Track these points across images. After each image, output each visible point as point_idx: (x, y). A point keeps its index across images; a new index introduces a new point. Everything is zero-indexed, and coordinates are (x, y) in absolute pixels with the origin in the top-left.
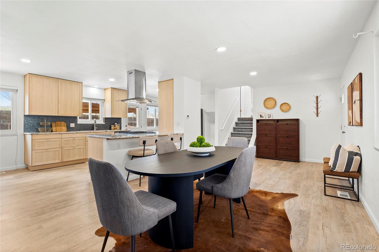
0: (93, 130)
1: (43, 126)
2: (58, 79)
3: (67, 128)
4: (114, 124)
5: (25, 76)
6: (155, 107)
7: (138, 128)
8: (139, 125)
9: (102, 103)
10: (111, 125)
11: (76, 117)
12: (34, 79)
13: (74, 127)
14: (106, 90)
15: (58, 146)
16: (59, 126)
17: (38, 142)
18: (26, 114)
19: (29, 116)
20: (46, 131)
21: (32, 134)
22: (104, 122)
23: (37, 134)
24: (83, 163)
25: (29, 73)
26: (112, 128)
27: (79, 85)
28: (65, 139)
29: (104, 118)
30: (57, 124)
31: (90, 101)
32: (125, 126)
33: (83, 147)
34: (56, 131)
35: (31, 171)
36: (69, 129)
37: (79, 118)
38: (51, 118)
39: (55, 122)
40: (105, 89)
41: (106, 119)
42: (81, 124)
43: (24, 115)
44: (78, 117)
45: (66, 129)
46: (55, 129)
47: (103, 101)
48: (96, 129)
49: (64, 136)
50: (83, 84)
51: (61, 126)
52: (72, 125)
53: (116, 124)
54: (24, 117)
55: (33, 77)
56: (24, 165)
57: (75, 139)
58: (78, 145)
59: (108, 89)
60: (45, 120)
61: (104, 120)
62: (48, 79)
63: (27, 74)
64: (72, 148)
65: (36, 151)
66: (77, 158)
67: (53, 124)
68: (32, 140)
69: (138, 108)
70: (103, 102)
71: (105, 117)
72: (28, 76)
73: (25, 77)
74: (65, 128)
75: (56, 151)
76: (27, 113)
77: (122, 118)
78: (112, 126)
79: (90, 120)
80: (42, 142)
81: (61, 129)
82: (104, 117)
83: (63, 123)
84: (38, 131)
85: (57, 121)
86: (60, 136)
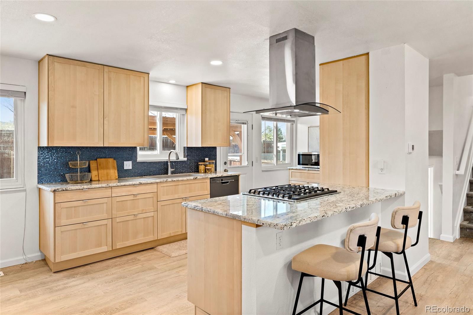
0: (167, 173)
1: (74, 170)
2: (104, 65)
3: (118, 170)
4: (204, 161)
5: (39, 62)
6: (275, 123)
7: (246, 167)
8: (247, 161)
9: (181, 116)
10: (199, 163)
11: (135, 148)
12: (58, 66)
13: (131, 168)
14: (189, 88)
15: (105, 216)
16: (103, 168)
17: (66, 208)
18: (41, 145)
19: (47, 148)
20: (81, 180)
21: (54, 191)
22: (184, 157)
23: (64, 190)
24: (152, 248)
25: (49, 55)
26: (199, 169)
27: (142, 79)
28: (119, 199)
29: (184, 148)
30: (100, 165)
31: (159, 113)
32: (222, 163)
33: (152, 214)
34: (98, 179)
35: (53, 271)
36: (123, 174)
37: (139, 150)
38: (87, 152)
39: (97, 160)
40: (187, 87)
41: (189, 151)
42: (144, 162)
43: (38, 146)
44: (138, 148)
45: (117, 174)
46: (96, 176)
47: (184, 112)
48: (172, 173)
49: (117, 192)
50: (150, 75)
51: (107, 168)
52: (128, 165)
53: (207, 159)
54: (39, 151)
55: (55, 63)
56: (39, 254)
57: (137, 198)
58: (143, 210)
59: (194, 86)
60: (78, 156)
61: (184, 152)
62: (85, 66)
63: (44, 58)
64: (132, 217)
65: (63, 229)
66: (141, 239)
67: (93, 164)
68: (55, 203)
69: (246, 125)
70: (183, 115)
71: (188, 146)
72: (46, 60)
73: (41, 63)
74: (115, 172)
75: (101, 225)
76: (44, 143)
77: (217, 147)
78: (200, 165)
79: (159, 153)
80: (75, 207)
81: (107, 175)
82: (186, 146)
83: (111, 160)
84: (64, 181)
85: (99, 158)
86: (108, 193)
